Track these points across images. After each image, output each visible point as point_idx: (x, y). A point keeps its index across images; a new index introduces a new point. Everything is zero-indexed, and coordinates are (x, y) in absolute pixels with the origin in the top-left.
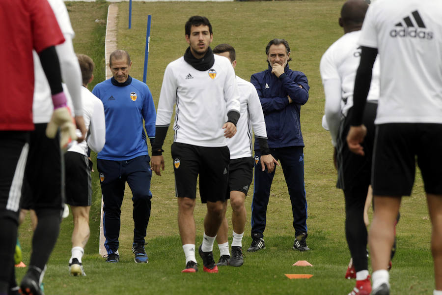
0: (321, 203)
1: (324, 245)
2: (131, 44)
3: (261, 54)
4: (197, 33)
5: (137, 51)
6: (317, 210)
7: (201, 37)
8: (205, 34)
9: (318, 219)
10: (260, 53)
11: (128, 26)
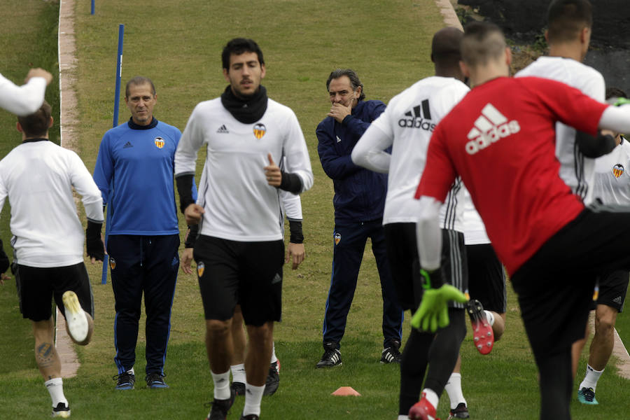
0: (367, 287)
1: (372, 355)
2: (95, 40)
3: (280, 53)
4: (240, 66)
5: (104, 50)
6: (361, 299)
7: (247, 71)
8: (252, 66)
9: (364, 312)
10: (278, 51)
11: (90, 11)
